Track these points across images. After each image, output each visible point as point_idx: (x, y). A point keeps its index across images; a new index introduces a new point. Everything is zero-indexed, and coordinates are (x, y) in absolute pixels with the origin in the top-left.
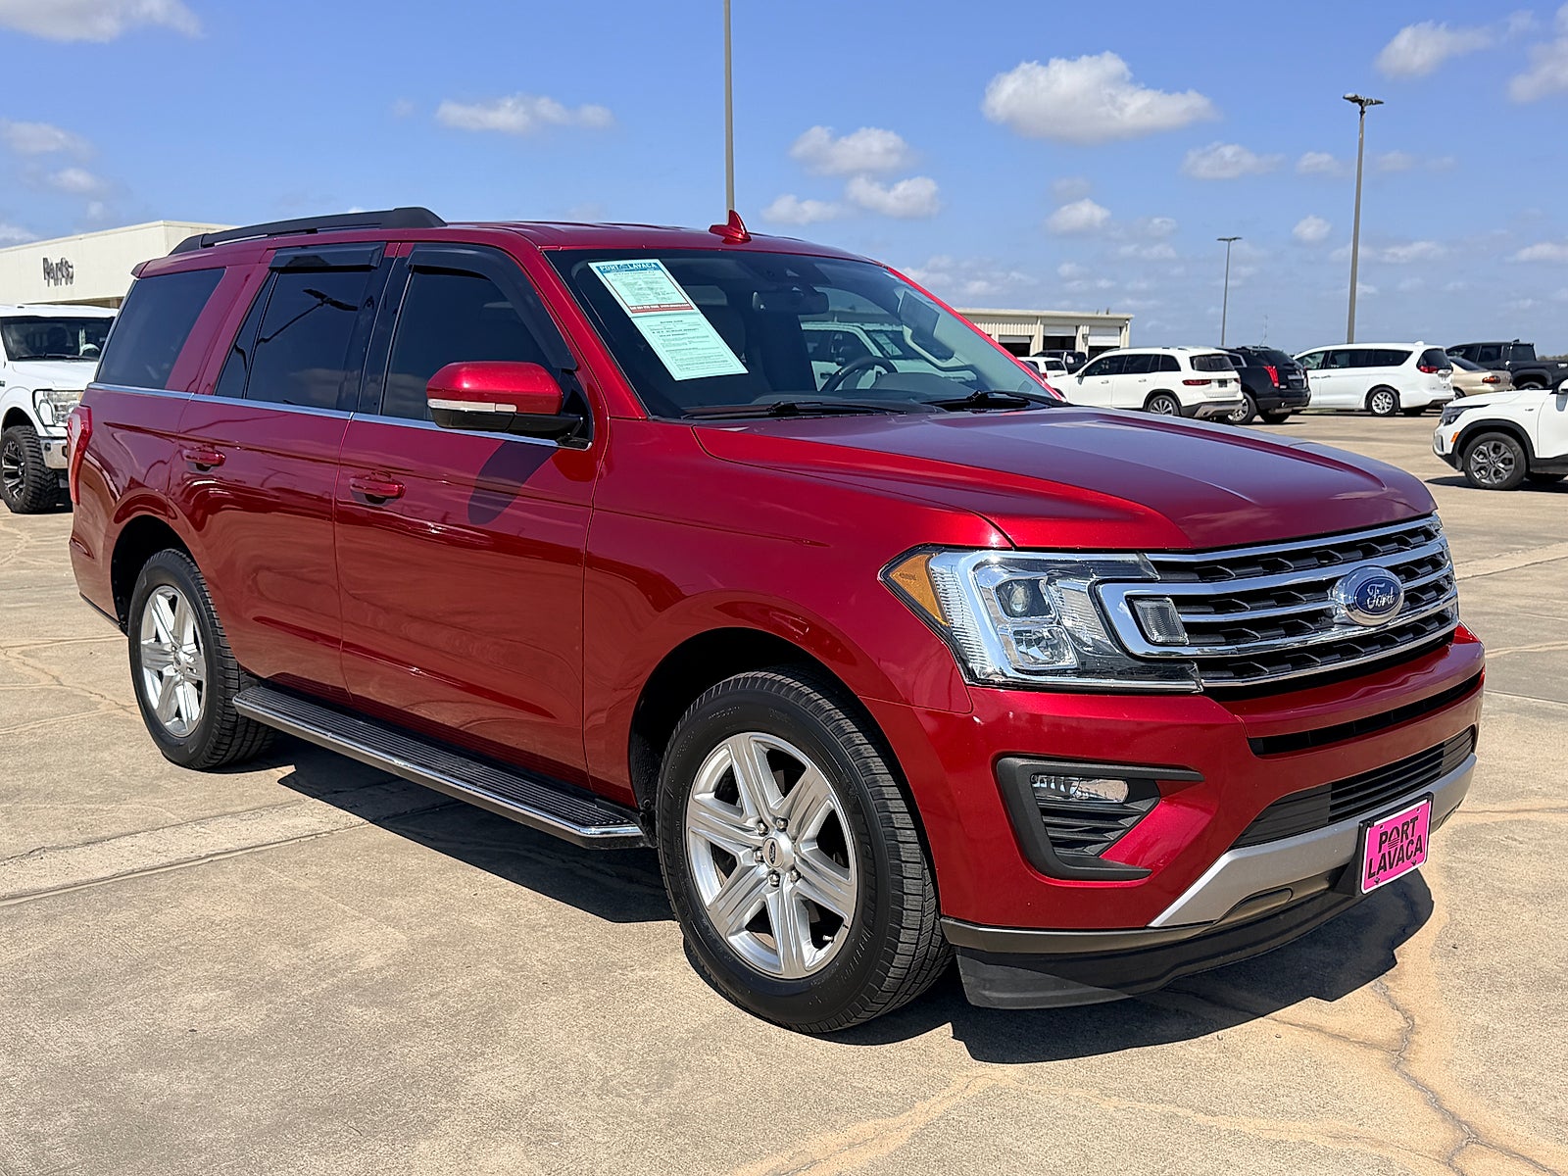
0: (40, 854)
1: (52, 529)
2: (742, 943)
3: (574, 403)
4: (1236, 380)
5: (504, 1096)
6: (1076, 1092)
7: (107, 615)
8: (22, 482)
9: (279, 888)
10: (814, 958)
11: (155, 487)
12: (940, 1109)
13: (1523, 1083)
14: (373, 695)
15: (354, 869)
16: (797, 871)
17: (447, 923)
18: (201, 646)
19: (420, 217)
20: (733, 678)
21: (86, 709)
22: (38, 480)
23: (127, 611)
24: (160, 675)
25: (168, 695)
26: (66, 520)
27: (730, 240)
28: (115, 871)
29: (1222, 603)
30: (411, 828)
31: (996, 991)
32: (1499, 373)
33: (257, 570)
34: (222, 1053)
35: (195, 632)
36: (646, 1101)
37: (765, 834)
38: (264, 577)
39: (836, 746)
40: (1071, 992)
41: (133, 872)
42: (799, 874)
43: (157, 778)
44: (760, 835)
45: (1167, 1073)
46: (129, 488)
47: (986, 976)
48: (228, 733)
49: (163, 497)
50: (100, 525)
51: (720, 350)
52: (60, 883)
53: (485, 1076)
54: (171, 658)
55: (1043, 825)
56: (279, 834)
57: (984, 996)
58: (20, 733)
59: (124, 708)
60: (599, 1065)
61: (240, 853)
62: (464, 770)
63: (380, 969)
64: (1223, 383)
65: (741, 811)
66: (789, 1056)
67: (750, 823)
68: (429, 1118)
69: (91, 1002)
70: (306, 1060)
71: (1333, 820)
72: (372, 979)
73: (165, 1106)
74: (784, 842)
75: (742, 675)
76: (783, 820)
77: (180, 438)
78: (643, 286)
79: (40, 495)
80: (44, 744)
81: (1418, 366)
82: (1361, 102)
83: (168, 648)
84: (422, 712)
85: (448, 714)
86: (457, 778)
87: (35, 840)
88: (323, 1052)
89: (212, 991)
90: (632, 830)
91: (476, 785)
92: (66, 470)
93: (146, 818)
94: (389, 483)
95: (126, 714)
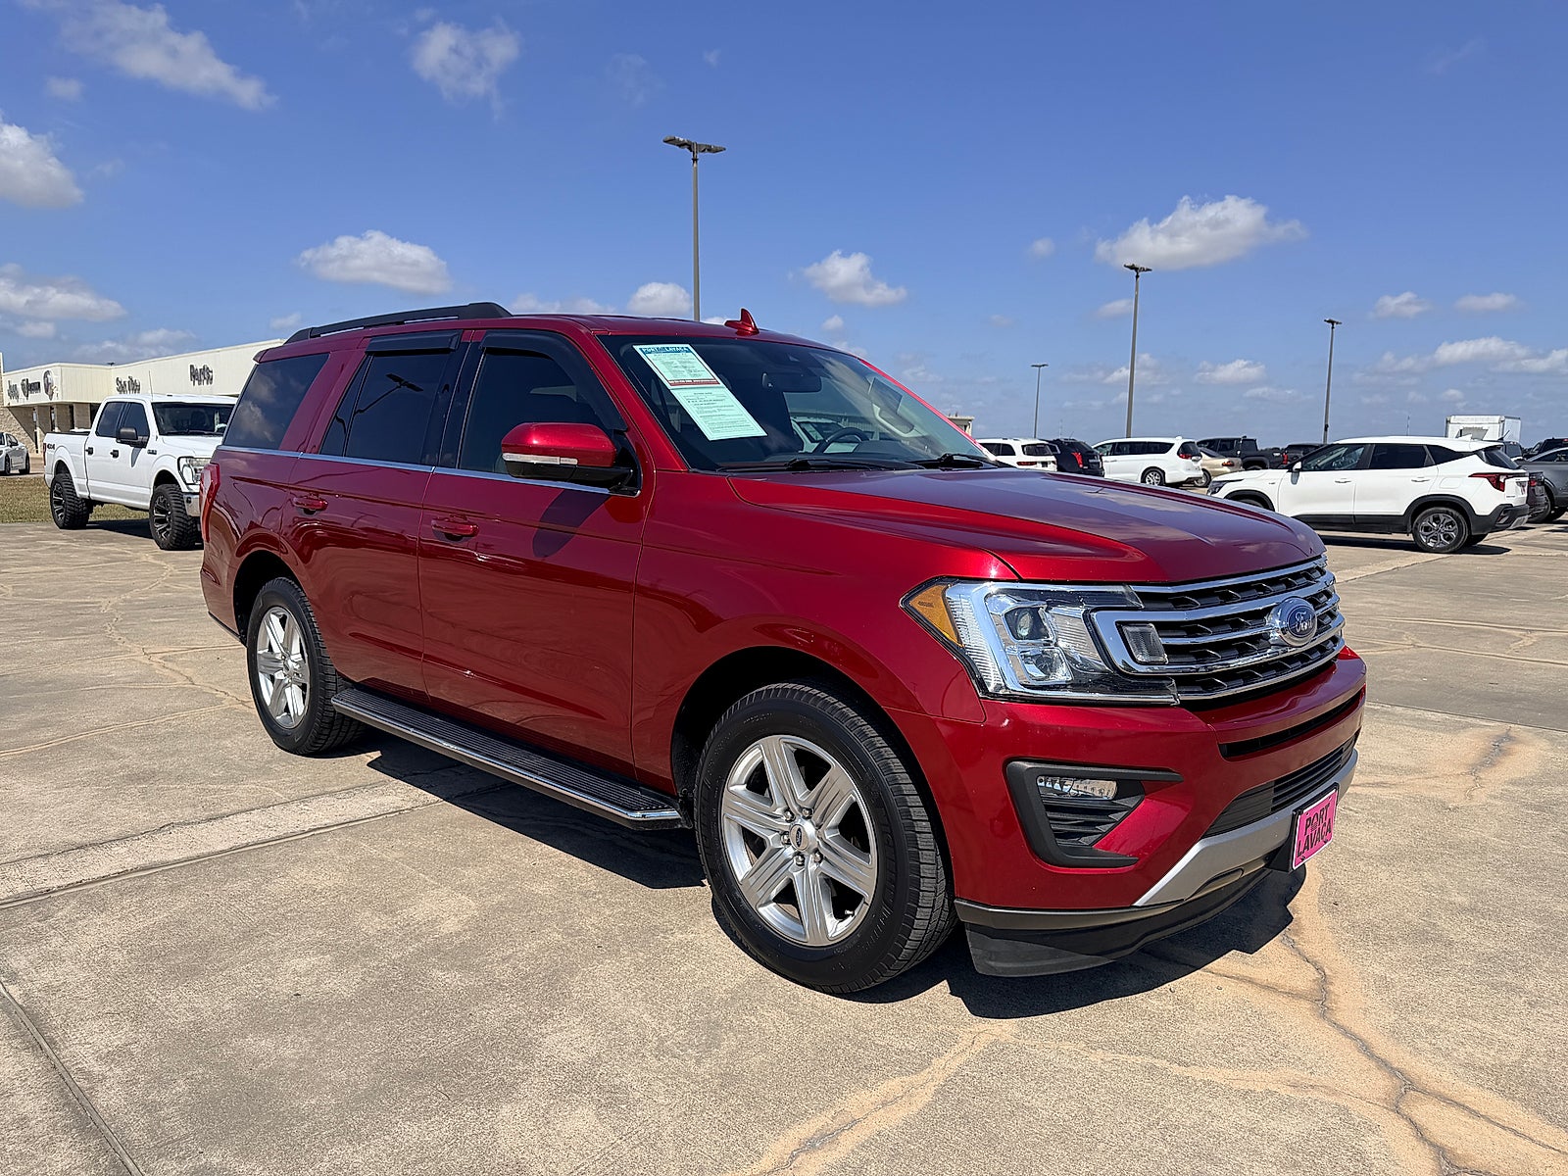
0: (169, 829)
1: (191, 562)
2: (771, 914)
3: (624, 457)
4: (1053, 462)
5: (574, 1057)
6: (1066, 1046)
7: (230, 630)
8: (168, 527)
9: (371, 859)
10: (836, 928)
11: (270, 527)
12: (954, 1065)
13: (1431, 1030)
14: (444, 696)
15: (432, 842)
16: (820, 853)
17: (511, 891)
18: (306, 655)
19: (489, 310)
20: (764, 688)
21: (212, 704)
22: (181, 525)
23: (247, 628)
24: (272, 679)
25: (279, 694)
26: (198, 556)
27: (742, 332)
28: (232, 845)
29: (1191, 628)
30: (477, 805)
31: (1001, 961)
32: (1233, 459)
33: (354, 593)
34: (323, 1016)
35: (301, 644)
36: (698, 1062)
37: (791, 821)
38: (357, 598)
39: (859, 749)
40: (1062, 961)
41: (247, 845)
42: (821, 856)
43: (269, 762)
44: (787, 821)
45: (1137, 1025)
46: (250, 528)
47: (993, 948)
48: (327, 726)
49: (277, 536)
50: (225, 559)
51: (743, 417)
52: (185, 856)
53: (555, 1038)
54: (281, 665)
55: (1047, 820)
56: (369, 811)
57: (989, 965)
58: (158, 724)
59: (243, 703)
60: (653, 1026)
61: (335, 828)
62: (527, 761)
63: (458, 934)
64: (1045, 464)
65: (771, 800)
66: (816, 1015)
67: (778, 812)
68: (509, 1080)
69: (208, 967)
70: (398, 1023)
71: (1275, 810)
72: (451, 943)
73: (271, 1072)
74: (809, 828)
75: (773, 686)
76: (807, 809)
77: (290, 488)
78: (678, 364)
79: (183, 536)
80: (177, 734)
81: (1178, 454)
82: (1136, 269)
83: (279, 657)
84: (486, 710)
85: (507, 711)
86: (521, 768)
87: (165, 817)
88: (412, 1015)
89: (314, 955)
90: (670, 814)
91: (537, 774)
92: (199, 517)
93: (260, 797)
94: (466, 524)
95: (245, 708)
